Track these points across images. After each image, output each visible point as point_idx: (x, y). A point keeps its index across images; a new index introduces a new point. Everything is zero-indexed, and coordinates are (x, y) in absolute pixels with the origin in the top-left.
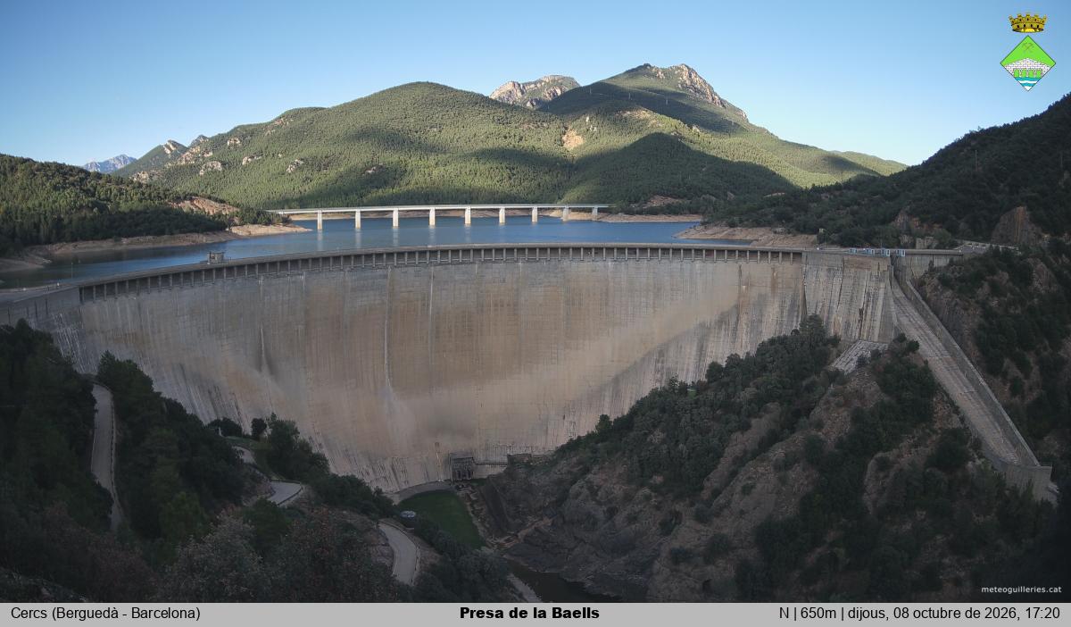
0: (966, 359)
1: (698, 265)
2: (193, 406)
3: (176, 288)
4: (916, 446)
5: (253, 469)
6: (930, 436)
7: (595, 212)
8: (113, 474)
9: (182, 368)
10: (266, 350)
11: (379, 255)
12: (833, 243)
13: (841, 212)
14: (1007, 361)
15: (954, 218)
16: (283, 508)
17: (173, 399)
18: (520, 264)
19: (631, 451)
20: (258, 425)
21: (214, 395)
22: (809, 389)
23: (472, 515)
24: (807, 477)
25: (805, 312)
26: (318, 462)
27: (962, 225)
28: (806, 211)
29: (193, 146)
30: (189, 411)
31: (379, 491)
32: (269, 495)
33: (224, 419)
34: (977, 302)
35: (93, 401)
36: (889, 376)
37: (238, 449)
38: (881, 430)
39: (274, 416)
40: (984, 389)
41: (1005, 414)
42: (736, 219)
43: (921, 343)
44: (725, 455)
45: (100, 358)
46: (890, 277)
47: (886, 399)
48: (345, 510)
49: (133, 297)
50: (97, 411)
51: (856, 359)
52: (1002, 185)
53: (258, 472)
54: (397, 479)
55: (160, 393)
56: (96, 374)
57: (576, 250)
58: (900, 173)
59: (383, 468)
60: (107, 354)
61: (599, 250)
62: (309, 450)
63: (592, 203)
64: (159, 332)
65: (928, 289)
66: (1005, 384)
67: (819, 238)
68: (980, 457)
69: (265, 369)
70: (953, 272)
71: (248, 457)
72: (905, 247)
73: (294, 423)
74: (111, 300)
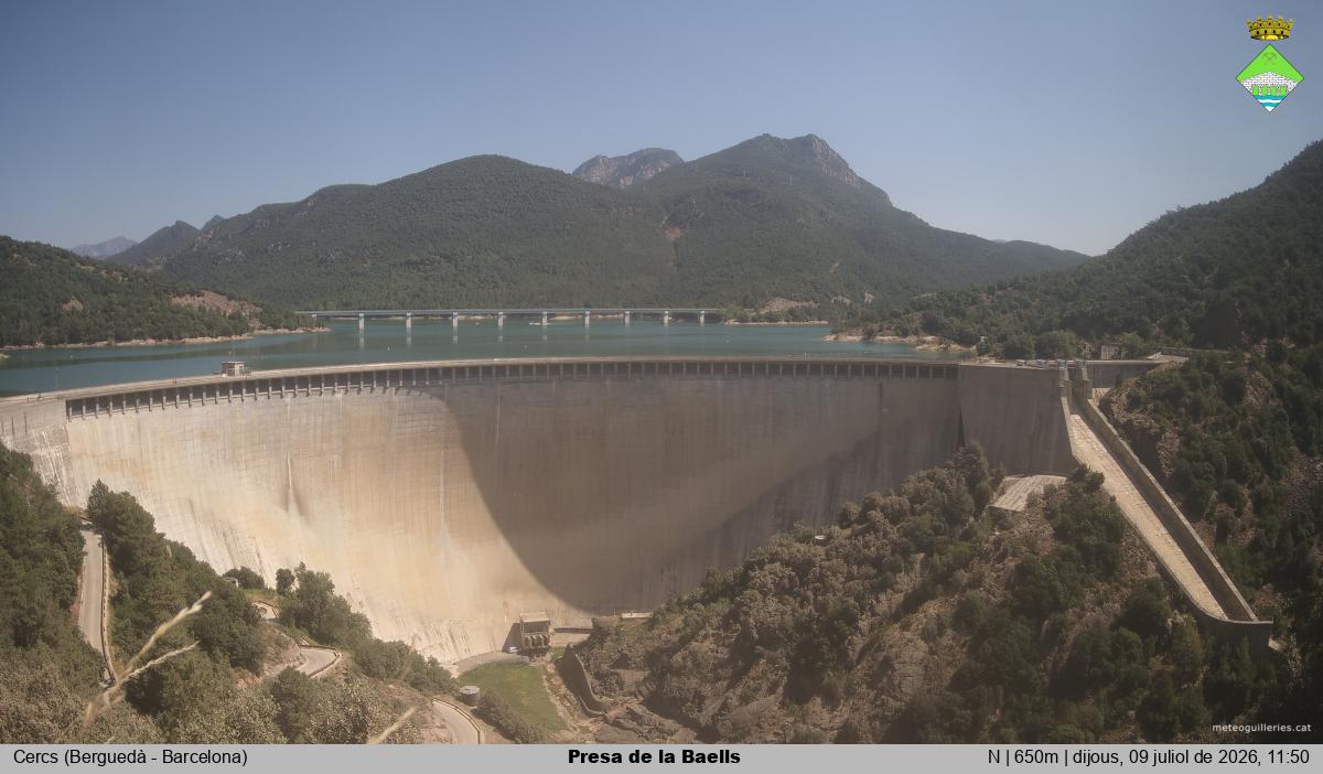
0: (1163, 493)
1: (828, 383)
2: (204, 552)
3: (183, 405)
4: (1100, 603)
5: (278, 631)
6: (1118, 589)
7: (702, 319)
8: (105, 633)
9: (190, 502)
10: (293, 483)
11: (434, 371)
12: (996, 356)
13: (1007, 316)
14: (1214, 494)
15: (1147, 320)
16: (316, 679)
17: (179, 542)
18: (608, 383)
19: (746, 614)
20: (284, 578)
21: (230, 538)
22: (967, 536)
23: (549, 691)
24: (964, 645)
25: (961, 442)
26: (359, 623)
27: (1158, 329)
28: (963, 315)
29: (206, 230)
30: (200, 558)
31: (433, 662)
32: (297, 663)
33: (243, 568)
34: (1176, 424)
35: (82, 542)
36: (1065, 515)
37: (260, 606)
38: (1058, 584)
39: (303, 566)
40: (1186, 529)
41: (1213, 560)
42: (876, 327)
43: (1106, 476)
44: (864, 617)
45: (91, 488)
46: (1067, 395)
47: (1063, 547)
48: (391, 683)
49: (130, 413)
50: (86, 554)
51: (1025, 496)
52: (1207, 277)
53: (283, 634)
54: (455, 647)
55: (163, 535)
56: (84, 507)
57: (677, 367)
58: (1080, 267)
59: (439, 633)
60: (99, 481)
61: (705, 367)
62: (346, 609)
63: (697, 306)
64: (163, 458)
65: (1114, 408)
66: (1211, 523)
67: (978, 349)
68: (1181, 613)
69: (293, 507)
70: (1145, 389)
71: (270, 614)
72: (1085, 358)
73: (328, 575)
74: (103, 416)
